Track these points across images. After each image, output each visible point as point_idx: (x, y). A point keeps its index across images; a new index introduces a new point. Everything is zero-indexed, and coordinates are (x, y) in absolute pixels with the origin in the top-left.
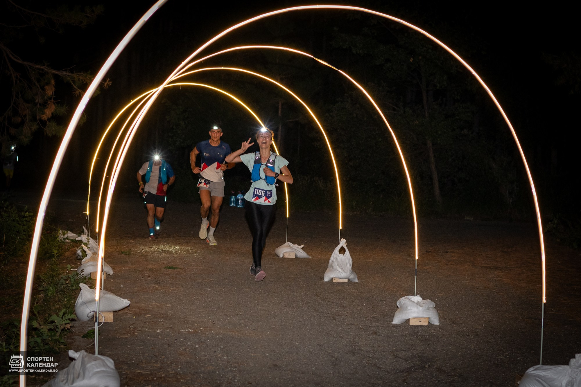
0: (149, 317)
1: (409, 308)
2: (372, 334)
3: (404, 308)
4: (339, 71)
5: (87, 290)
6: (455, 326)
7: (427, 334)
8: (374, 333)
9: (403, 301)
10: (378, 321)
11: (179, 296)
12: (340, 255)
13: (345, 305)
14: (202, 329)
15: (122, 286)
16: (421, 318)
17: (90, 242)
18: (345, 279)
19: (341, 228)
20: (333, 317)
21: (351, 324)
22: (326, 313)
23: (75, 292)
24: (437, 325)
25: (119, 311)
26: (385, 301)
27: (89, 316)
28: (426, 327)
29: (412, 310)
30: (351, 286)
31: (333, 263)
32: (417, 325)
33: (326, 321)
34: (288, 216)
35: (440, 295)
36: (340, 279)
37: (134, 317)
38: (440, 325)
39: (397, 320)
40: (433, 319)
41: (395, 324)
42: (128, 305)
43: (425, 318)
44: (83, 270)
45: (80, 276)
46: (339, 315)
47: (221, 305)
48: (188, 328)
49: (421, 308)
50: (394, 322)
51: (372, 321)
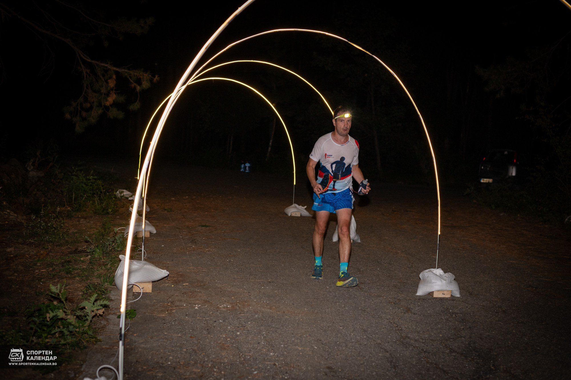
1: (433, 281)
2: (406, 311)
3: (427, 281)
6: (475, 298)
7: (458, 312)
8: (408, 310)
9: (426, 274)
15: (163, 246)
16: (444, 290)
21: (379, 296)
24: (459, 297)
28: (450, 300)
29: (436, 284)
32: (441, 297)
38: (462, 297)
39: (421, 292)
40: (455, 291)
41: (420, 296)
43: (448, 291)
49: (444, 282)
50: (418, 294)
51: (395, 291)
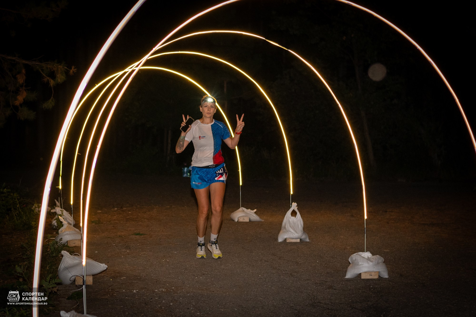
0: (124, 279)
1: (360, 263)
2: (328, 288)
3: (356, 264)
4: (289, 50)
5: (68, 256)
6: (403, 278)
7: (378, 287)
8: (330, 287)
9: (354, 257)
10: (332, 276)
11: (149, 259)
12: (292, 217)
13: (300, 263)
14: (173, 288)
15: (96, 252)
16: (372, 272)
17: (64, 214)
18: (297, 240)
19: (292, 193)
20: (291, 274)
21: (308, 280)
22: (283, 270)
23: (56, 259)
24: (386, 278)
25: (97, 274)
26: (335, 258)
27: (71, 280)
28: (376, 280)
29: (363, 265)
30: (303, 245)
31: (285, 225)
32: (369, 279)
33: (285, 278)
34: (241, 184)
35: (385, 250)
36: (293, 239)
37: (111, 280)
38: (390, 278)
39: (349, 275)
40: (383, 272)
41: (348, 278)
42: (106, 268)
43: (375, 272)
44: (62, 238)
45: (59, 244)
46: (296, 272)
47: (187, 266)
48: (161, 287)
49: (371, 263)
50: (347, 277)
51: (326, 276)
